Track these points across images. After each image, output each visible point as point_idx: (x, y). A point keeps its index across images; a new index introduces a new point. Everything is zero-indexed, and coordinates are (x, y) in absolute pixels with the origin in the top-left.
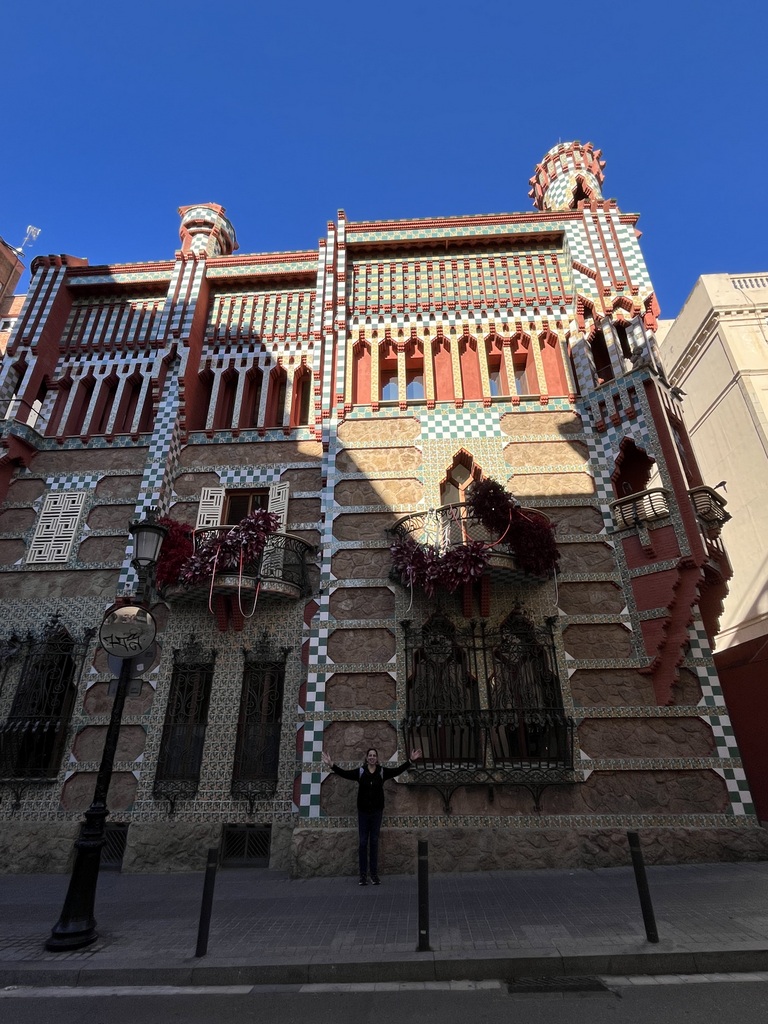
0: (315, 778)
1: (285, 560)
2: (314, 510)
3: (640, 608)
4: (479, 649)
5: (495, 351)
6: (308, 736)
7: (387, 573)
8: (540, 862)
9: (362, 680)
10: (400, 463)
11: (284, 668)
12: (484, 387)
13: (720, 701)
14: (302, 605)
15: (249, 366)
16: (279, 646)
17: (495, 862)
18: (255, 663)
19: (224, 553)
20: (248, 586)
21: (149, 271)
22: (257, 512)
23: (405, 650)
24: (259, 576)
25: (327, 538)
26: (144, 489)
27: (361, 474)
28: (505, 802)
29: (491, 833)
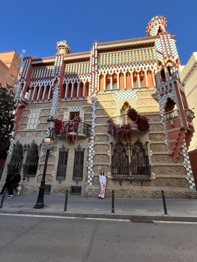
0: (91, 177)
1: (83, 128)
2: (90, 117)
3: (170, 140)
4: (129, 149)
5: (135, 76)
6: (89, 168)
7: (107, 131)
8: (142, 197)
9: (101, 156)
10: (111, 105)
11: (84, 153)
12: (132, 85)
13: (189, 162)
14: (88, 139)
15: (74, 82)
16: (83, 148)
17: (131, 196)
18: (77, 152)
19: (69, 127)
20: (75, 134)
21: (50, 59)
22: (77, 117)
23: (111, 149)
24: (77, 132)
25: (93, 123)
26: (51, 112)
27: (101, 108)
28: (134, 184)
29: (131, 190)
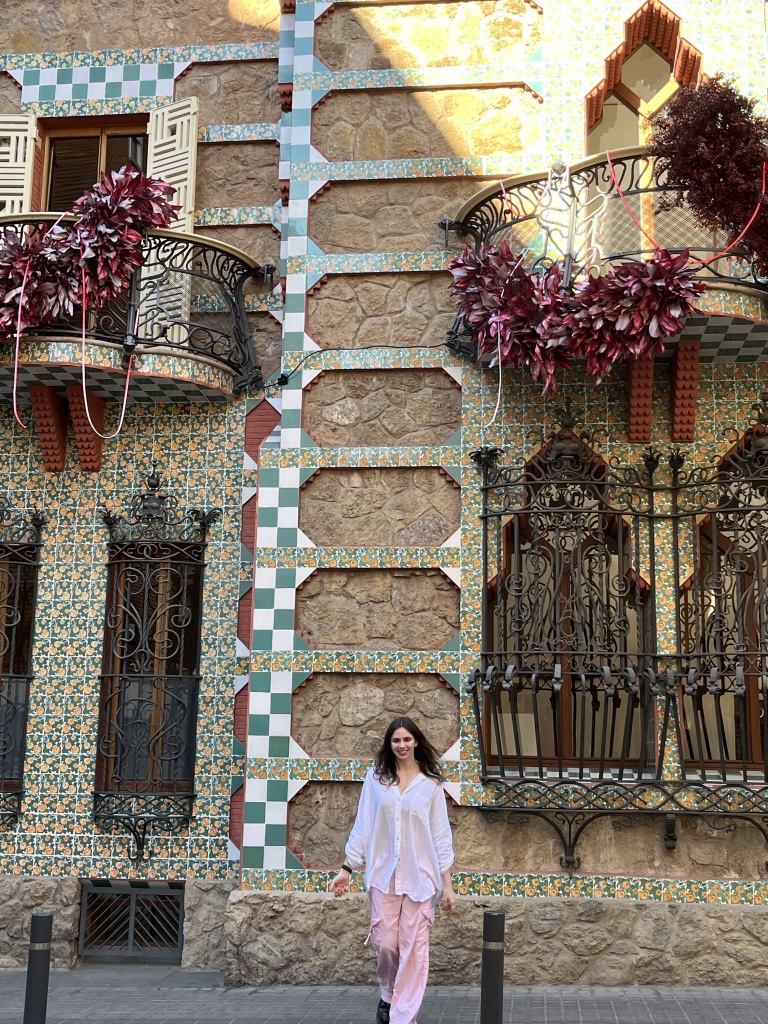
0: (276, 791)
1: (193, 301)
2: (264, 173)
4: (663, 518)
6: (259, 704)
7: (443, 333)
9: (380, 584)
10: (483, 40)
11: (201, 556)
14: (239, 411)
16: (189, 507)
17: (670, 970)
18: (132, 544)
19: (44, 279)
20: (106, 364)
22: (116, 176)
23: (484, 519)
24: (129, 341)
25: (295, 246)
27: (381, 73)
28: (701, 853)
29: (664, 912)
